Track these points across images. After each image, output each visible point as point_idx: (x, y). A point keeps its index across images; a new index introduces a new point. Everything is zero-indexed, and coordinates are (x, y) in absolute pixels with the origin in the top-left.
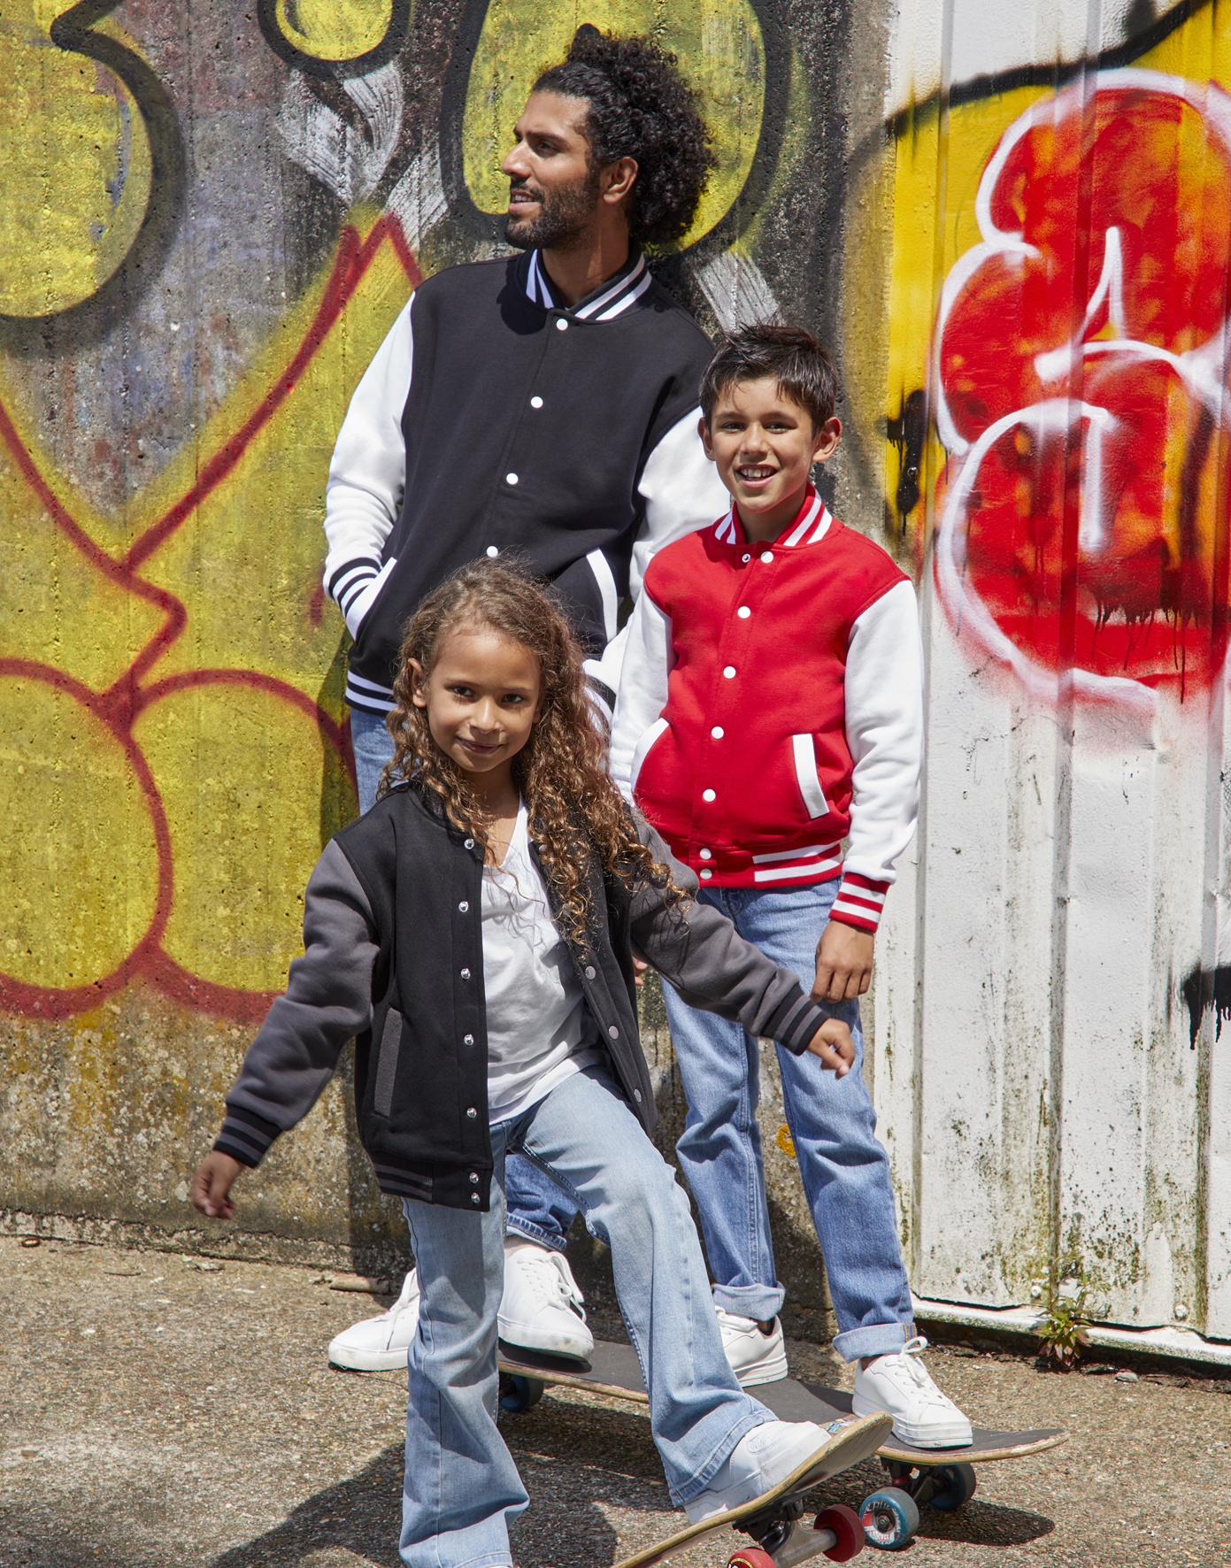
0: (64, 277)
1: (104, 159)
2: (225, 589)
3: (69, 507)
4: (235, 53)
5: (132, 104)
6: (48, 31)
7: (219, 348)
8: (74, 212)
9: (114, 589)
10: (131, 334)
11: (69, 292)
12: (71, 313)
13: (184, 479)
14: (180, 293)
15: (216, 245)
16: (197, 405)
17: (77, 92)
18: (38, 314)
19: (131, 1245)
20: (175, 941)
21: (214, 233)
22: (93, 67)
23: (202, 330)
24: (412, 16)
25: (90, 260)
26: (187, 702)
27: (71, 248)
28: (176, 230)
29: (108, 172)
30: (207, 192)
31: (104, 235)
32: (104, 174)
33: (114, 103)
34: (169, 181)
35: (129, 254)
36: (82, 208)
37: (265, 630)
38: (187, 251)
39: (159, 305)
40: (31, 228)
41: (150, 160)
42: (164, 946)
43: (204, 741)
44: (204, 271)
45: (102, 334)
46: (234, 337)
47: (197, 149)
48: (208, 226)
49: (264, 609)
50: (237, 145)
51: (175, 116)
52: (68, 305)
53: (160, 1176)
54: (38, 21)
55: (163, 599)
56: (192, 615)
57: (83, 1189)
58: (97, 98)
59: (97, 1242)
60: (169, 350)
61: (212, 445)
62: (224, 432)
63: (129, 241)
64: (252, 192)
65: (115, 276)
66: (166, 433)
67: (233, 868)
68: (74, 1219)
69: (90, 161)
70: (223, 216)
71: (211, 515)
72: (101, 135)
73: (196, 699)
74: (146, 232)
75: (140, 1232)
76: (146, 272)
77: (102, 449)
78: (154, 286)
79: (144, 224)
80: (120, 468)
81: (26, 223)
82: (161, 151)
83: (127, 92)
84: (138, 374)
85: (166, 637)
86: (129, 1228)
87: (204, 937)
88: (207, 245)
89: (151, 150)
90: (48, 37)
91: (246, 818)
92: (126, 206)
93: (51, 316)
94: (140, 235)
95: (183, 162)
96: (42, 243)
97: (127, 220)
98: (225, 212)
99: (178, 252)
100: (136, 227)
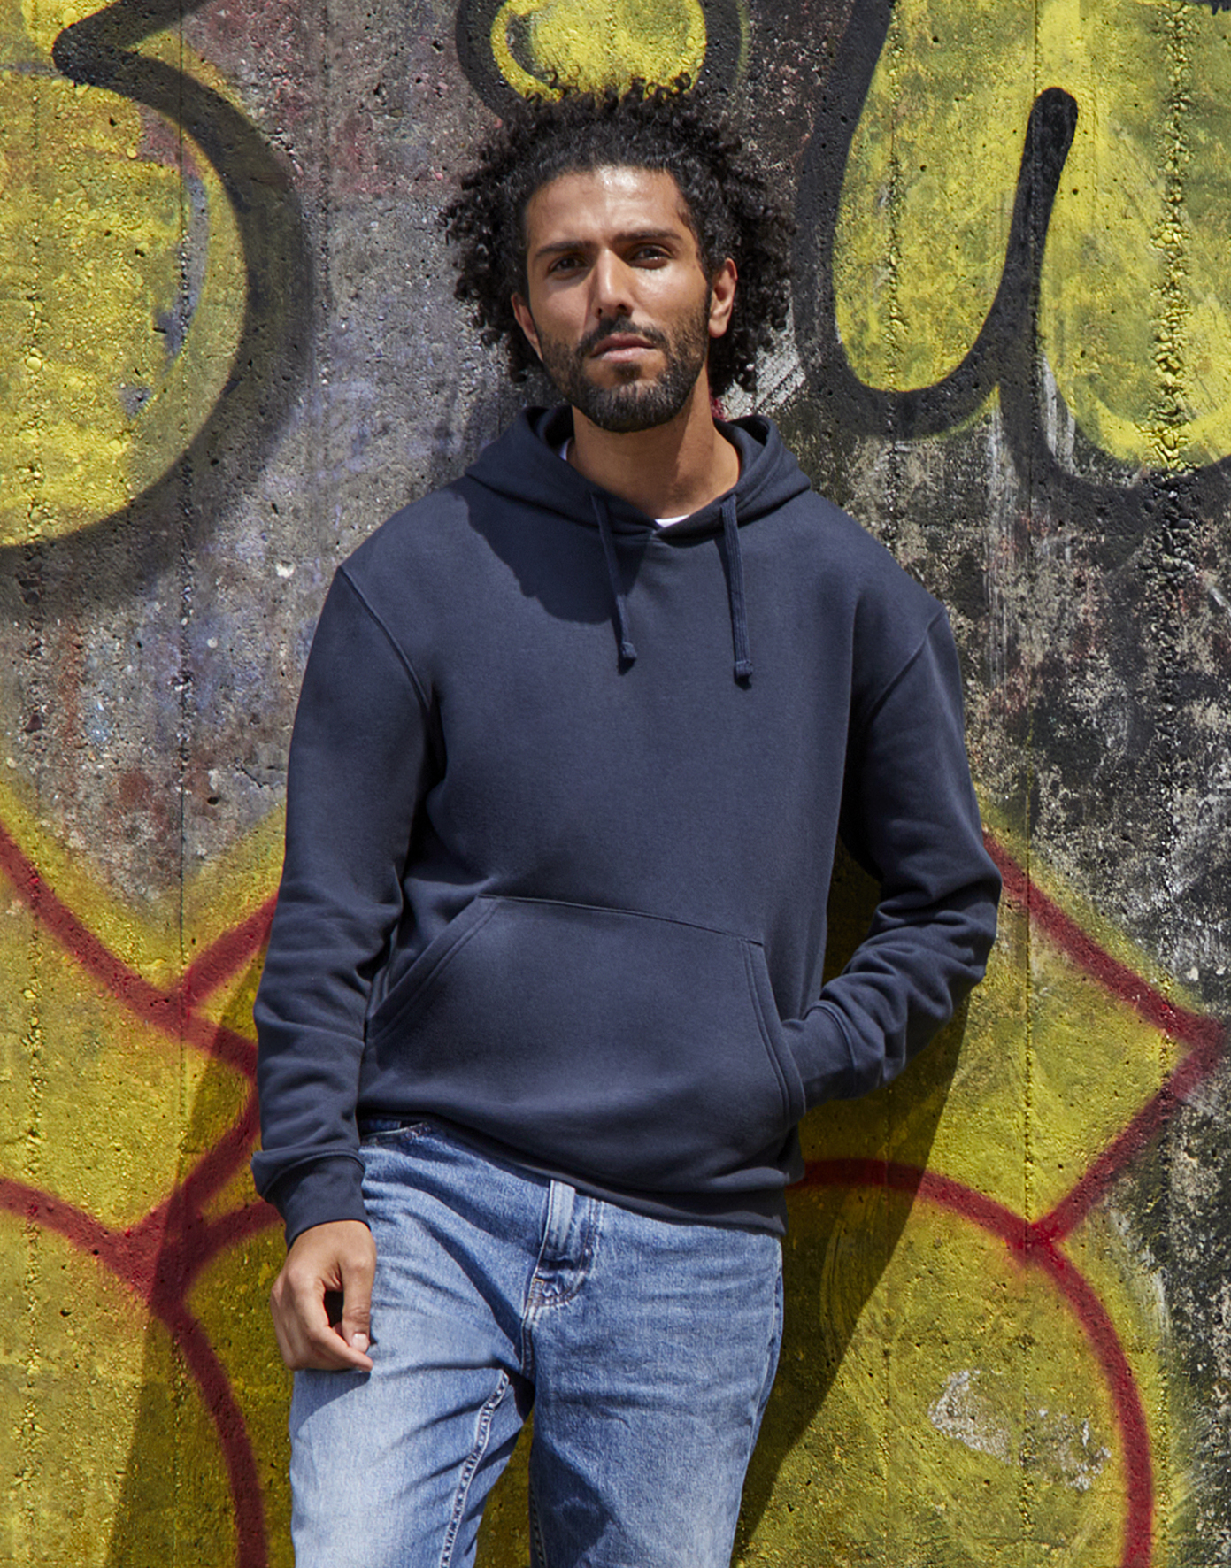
0: (66, 478)
1: (153, 273)
3: (64, 888)
4: (413, 103)
5: (211, 182)
6: (48, 49)
8: (89, 363)
9: (151, 1039)
10: (198, 581)
11: (75, 503)
12: (78, 538)
14: (296, 512)
15: (368, 429)
17: (101, 156)
18: (10, 541)
21: (364, 408)
22: (134, 116)
24: (744, 59)
25: (119, 448)
27: (82, 427)
28: (291, 401)
29: (160, 296)
30: (353, 338)
31: (147, 406)
32: (151, 299)
33: (176, 179)
34: (279, 317)
35: (197, 440)
36: (107, 358)
38: (313, 438)
39: (254, 532)
40: (3, 389)
41: (243, 279)
44: (344, 474)
47: (335, 263)
48: (353, 396)
50: (411, 259)
51: (294, 206)
52: (73, 526)
54: (30, 32)
58: (143, 167)
60: (274, 611)
63: (198, 418)
64: (441, 339)
65: (168, 478)
69: (124, 276)
70: (381, 381)
72: (147, 232)
74: (231, 402)
76: (231, 473)
77: (134, 785)
78: (245, 498)
79: (227, 390)
80: (170, 819)
82: (265, 263)
83: (202, 161)
84: (210, 652)
88: (351, 430)
89: (246, 261)
90: (48, 59)
92: (194, 356)
93: (39, 546)
94: (221, 407)
95: (308, 285)
96: (24, 416)
97: (194, 381)
98: (385, 373)
99: (293, 440)
100: (212, 393)
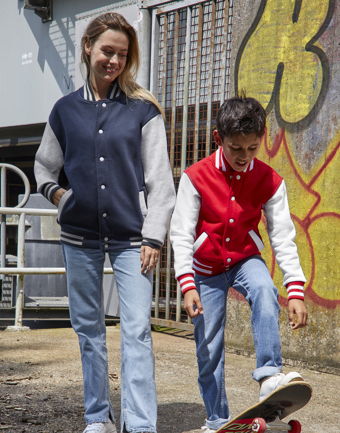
0: (302, 111)
1: (313, 78)
2: (330, 190)
3: (298, 171)
5: (320, 63)
6: (305, 47)
7: (333, 125)
8: (306, 93)
9: (306, 192)
10: (315, 124)
11: (303, 114)
12: (303, 120)
13: (322, 161)
14: (326, 112)
16: (327, 141)
17: (309, 62)
18: (296, 121)
19: (304, 367)
20: (315, 286)
21: (334, 94)
22: (313, 55)
23: (330, 121)
25: (308, 106)
26: (320, 222)
27: (304, 103)
28: (326, 95)
30: (334, 83)
31: (311, 98)
32: (313, 83)
33: (316, 64)
34: (326, 82)
35: (316, 103)
36: (307, 92)
37: (338, 201)
38: (328, 100)
39: (321, 115)
40: (297, 99)
42: (312, 288)
43: (323, 232)
44: (331, 105)
45: (308, 125)
46: (336, 122)
47: (332, 72)
49: (338, 195)
51: (328, 65)
52: (303, 118)
53: (310, 349)
54: (303, 45)
55: (317, 195)
56: (322, 198)
57: (294, 352)
58: (313, 63)
59: (297, 366)
60: (322, 127)
61: (329, 151)
62: (332, 148)
63: (316, 99)
65: (312, 109)
66: (320, 150)
67: (328, 267)
68: (292, 359)
69: (310, 80)
70: (337, 90)
71: (328, 170)
72: (313, 72)
73: (322, 221)
75: (306, 364)
76: (319, 107)
77: (306, 155)
78: (320, 110)
79: (320, 95)
80: (310, 160)
81: (296, 98)
82: (325, 74)
83: (319, 60)
84: (315, 134)
85: (316, 204)
86: (304, 363)
87: (321, 285)
88: (333, 98)
89: (323, 74)
90: (305, 49)
91: (331, 253)
92: (317, 90)
93: (299, 122)
94: (319, 97)
95: (329, 76)
96: (299, 103)
97: (316, 94)
98: (337, 88)
99: (326, 101)
100: (318, 95)
